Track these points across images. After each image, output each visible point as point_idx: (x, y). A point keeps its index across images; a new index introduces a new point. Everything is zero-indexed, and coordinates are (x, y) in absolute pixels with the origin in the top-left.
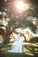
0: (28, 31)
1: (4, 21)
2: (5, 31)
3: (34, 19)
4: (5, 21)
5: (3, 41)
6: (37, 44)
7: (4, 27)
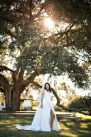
0: (64, 84)
1: (7, 58)
2: (10, 83)
3: (80, 54)
4: (11, 58)
5: (4, 107)
6: (86, 114)
7: (9, 72)
